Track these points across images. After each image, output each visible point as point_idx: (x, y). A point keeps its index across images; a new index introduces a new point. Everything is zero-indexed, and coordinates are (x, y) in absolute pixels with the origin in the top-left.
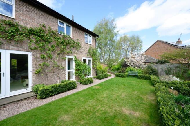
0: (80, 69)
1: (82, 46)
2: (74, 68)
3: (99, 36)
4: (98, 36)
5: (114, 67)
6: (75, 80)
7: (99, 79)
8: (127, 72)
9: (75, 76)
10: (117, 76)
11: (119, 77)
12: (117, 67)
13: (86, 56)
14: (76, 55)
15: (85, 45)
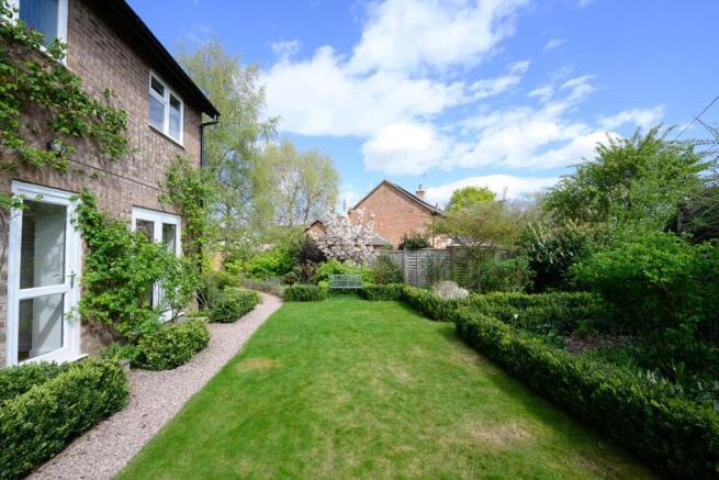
0: (125, 275)
1: (134, 139)
2: (79, 275)
3: (218, 114)
4: (213, 112)
5: (260, 259)
6: (83, 349)
7: (222, 322)
8: (325, 278)
9: (84, 323)
10: (292, 297)
11: (302, 300)
12: (274, 262)
13: (154, 203)
14: (90, 186)
15: (149, 140)
